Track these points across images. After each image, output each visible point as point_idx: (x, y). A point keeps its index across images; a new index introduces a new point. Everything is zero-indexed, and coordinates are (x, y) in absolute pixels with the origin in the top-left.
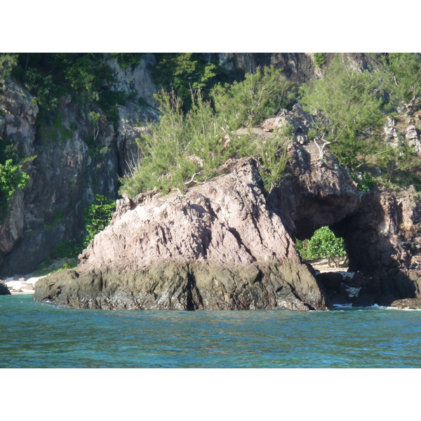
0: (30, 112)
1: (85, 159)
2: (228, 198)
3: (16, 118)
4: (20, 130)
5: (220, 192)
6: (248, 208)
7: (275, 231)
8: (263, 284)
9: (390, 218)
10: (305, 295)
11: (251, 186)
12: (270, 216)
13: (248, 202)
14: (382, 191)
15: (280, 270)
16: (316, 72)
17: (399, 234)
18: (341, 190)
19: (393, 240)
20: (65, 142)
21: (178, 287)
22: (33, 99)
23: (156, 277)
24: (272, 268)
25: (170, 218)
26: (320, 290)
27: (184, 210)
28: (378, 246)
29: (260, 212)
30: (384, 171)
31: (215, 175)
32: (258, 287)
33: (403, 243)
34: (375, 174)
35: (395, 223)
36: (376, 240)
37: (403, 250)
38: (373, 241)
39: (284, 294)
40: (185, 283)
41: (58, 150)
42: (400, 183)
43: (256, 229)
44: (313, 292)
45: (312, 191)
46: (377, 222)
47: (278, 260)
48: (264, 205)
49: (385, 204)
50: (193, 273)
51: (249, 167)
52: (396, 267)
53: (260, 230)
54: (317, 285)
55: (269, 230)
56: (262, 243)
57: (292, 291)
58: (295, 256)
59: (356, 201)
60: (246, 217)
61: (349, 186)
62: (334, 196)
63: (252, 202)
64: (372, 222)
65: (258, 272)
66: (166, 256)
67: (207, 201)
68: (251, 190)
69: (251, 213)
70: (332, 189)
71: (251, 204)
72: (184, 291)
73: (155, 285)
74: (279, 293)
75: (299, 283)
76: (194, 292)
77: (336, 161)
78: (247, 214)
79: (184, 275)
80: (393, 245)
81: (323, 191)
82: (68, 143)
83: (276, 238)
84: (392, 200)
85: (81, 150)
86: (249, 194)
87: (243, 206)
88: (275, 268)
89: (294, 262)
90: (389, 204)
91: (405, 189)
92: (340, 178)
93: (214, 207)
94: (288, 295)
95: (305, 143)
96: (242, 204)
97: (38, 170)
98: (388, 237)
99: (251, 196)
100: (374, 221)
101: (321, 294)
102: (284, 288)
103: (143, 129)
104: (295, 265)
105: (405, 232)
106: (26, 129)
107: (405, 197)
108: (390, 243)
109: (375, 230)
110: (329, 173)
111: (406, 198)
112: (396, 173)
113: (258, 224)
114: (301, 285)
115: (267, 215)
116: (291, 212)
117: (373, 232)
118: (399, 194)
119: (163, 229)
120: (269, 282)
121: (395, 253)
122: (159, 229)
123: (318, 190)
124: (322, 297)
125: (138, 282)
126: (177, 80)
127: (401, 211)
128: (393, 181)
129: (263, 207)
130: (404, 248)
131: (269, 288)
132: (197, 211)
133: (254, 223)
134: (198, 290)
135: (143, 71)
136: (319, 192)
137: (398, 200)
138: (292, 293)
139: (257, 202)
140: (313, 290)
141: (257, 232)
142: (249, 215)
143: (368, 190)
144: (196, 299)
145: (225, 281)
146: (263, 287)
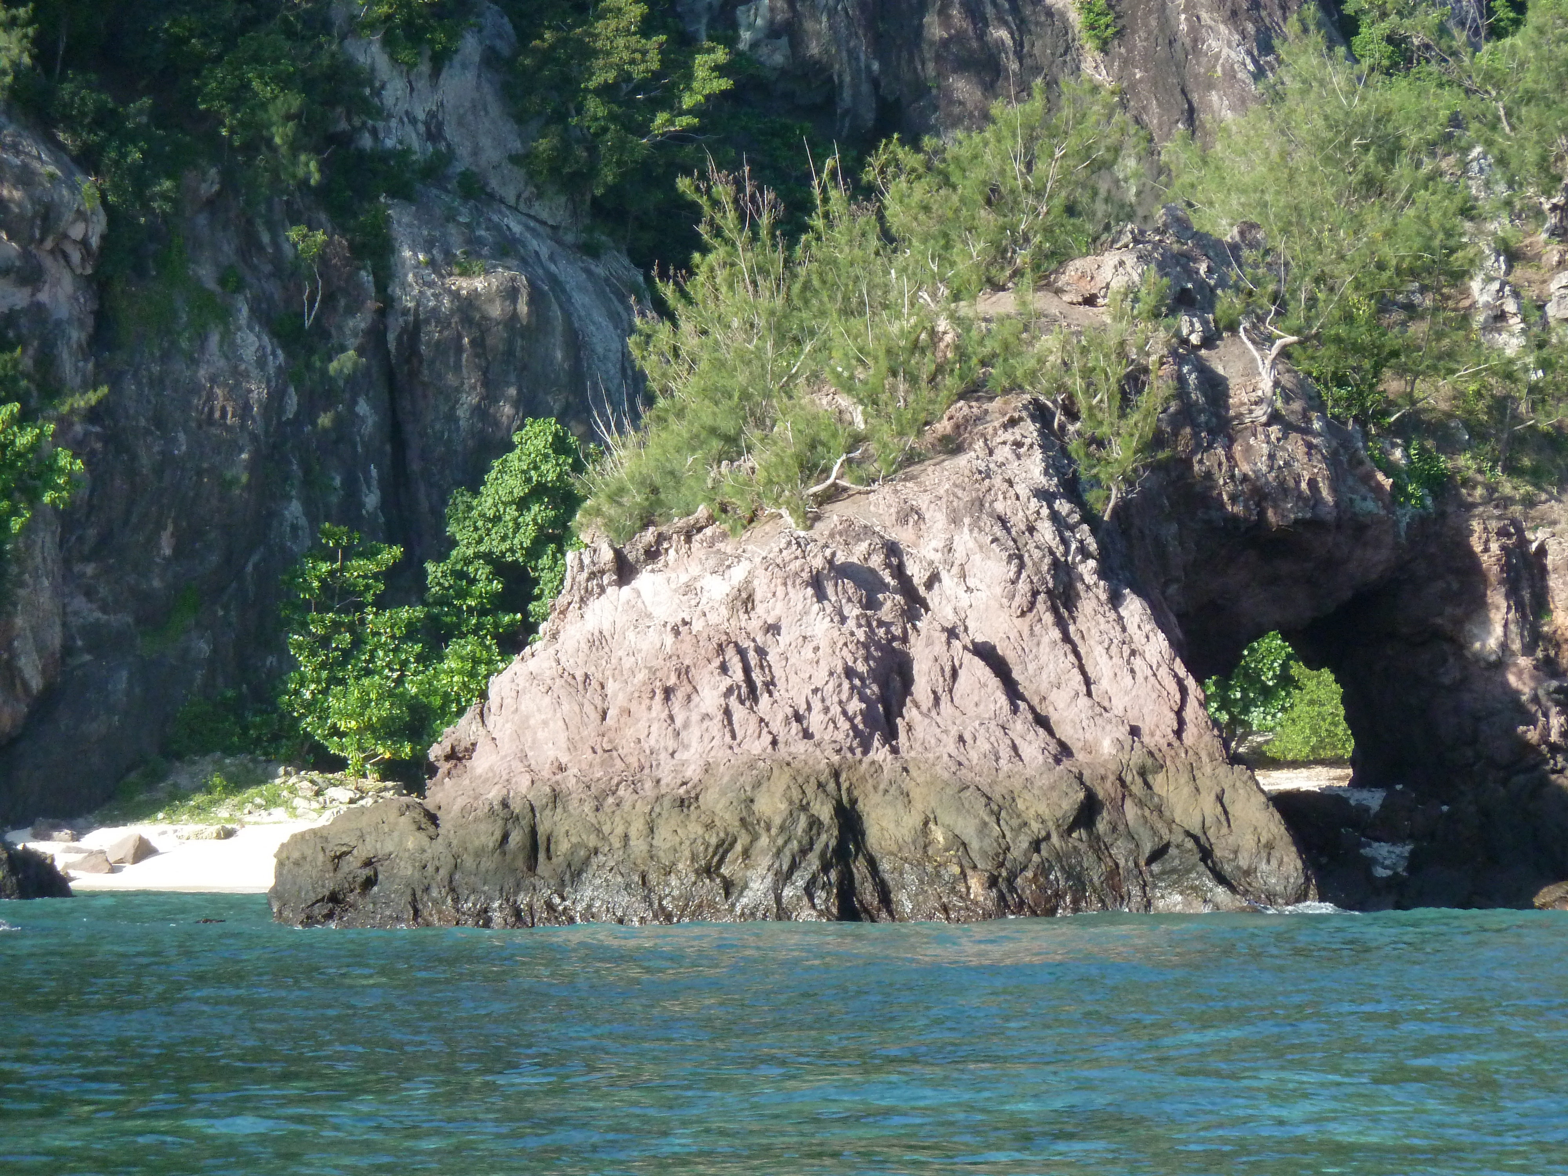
0: (77, 231)
1: (277, 397)
2: (964, 540)
3: (26, 254)
4: (43, 297)
5: (937, 518)
6: (1038, 572)
7: (1133, 653)
8: (1098, 838)
9: (1507, 597)
10: (1247, 873)
11: (1042, 494)
12: (1115, 600)
13: (1037, 554)
14: (1474, 505)
15: (1156, 789)
16: (1087, 67)
17: (1540, 654)
18: (1337, 504)
19: (1520, 674)
20: (202, 338)
21: (804, 852)
22: (88, 184)
23: (728, 818)
24: (1128, 779)
25: (764, 612)
26: (1300, 852)
27: (816, 583)
28: (1466, 697)
29: (1080, 587)
30: (1479, 434)
31: (912, 458)
32: (1083, 847)
33: (1554, 684)
34: (1450, 445)
35: (1524, 616)
36: (1457, 675)
37: (1554, 710)
38: (1447, 680)
39: (1174, 871)
40: (828, 839)
41: (179, 366)
42: (1536, 476)
43: (1068, 648)
44: (1274, 863)
45: (1238, 509)
46: (1459, 612)
47: (1151, 753)
48: (1092, 563)
49: (1486, 550)
50: (854, 802)
51: (1030, 430)
52: (1536, 767)
53: (1082, 650)
54: (1287, 838)
55: (1114, 650)
56: (1089, 694)
57: (1204, 860)
58: (1207, 738)
59: (1388, 539)
60: (1032, 605)
61: (1363, 490)
62: (1315, 524)
63: (1052, 553)
64: (1440, 614)
65: (1081, 795)
66: (758, 746)
67: (892, 549)
68: (1045, 511)
69: (1049, 592)
70: (1306, 500)
71: (1048, 560)
72: (825, 868)
73: (724, 847)
74: (1156, 868)
75: (1225, 830)
76: (860, 868)
77: (1316, 403)
78: (1035, 594)
79: (825, 811)
80: (1518, 692)
81: (1275, 507)
82: (214, 339)
83: (1139, 676)
84: (1509, 535)
85: (261, 363)
86: (1039, 525)
87: (1022, 566)
88: (1139, 781)
89: (1205, 758)
90: (1503, 548)
91: (1552, 497)
92: (1332, 461)
93: (916, 572)
94: (1188, 871)
95: (1209, 341)
96: (1018, 558)
97: (106, 440)
98: (1500, 665)
99: (1047, 532)
100: (1449, 610)
101: (1305, 867)
102: (1173, 851)
103: (479, 283)
104: (1208, 769)
105: (1558, 645)
107: (1554, 523)
108: (1506, 684)
109: (1452, 640)
110: (1295, 446)
111: (1558, 528)
112: (1518, 442)
113: (1072, 628)
114: (1231, 839)
115: (1104, 597)
116: (1166, 584)
117: (1446, 647)
118: (1533, 513)
119: (742, 653)
120: (1121, 828)
121: (1531, 721)
122: (730, 652)
123: (1258, 505)
124: (1308, 879)
125: (664, 837)
126: (595, 107)
127: (1543, 571)
128: (1512, 470)
129: (1087, 569)
130: (1557, 703)
131: (1120, 851)
132: (858, 584)
133: (1061, 624)
134: (872, 863)
135: (470, 76)
136: (1262, 513)
137: (1530, 535)
138: (1201, 867)
139: (1066, 553)
140: (1276, 854)
141: (1071, 658)
142: (1041, 597)
143: (1429, 502)
144: (868, 894)
145: (968, 829)
146: (1098, 846)
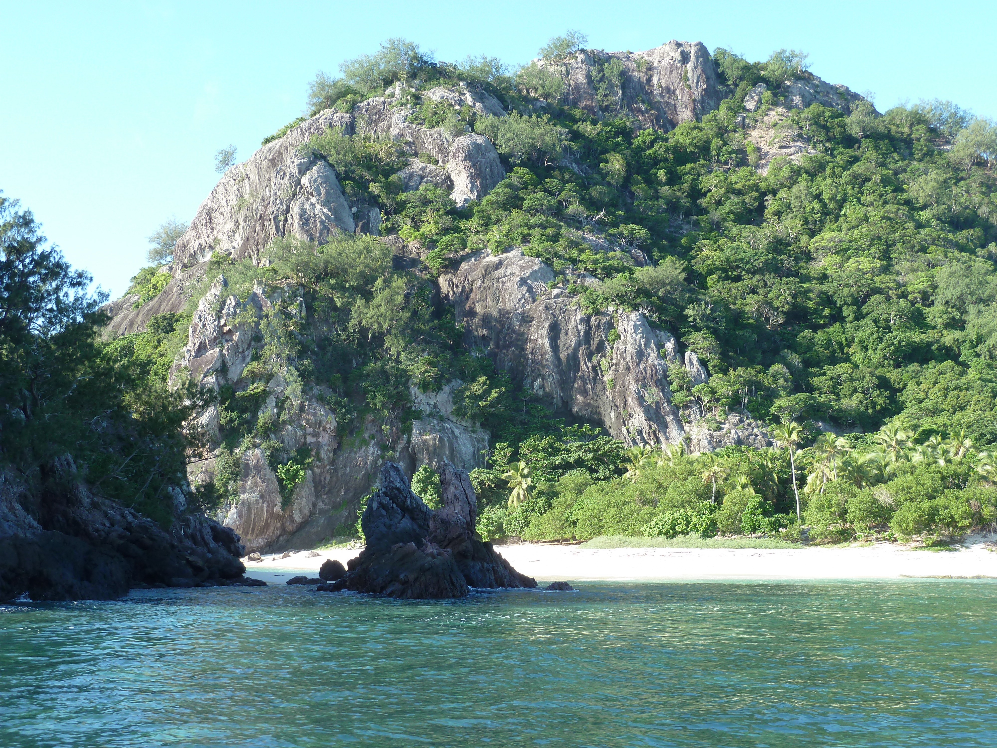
106: (325, 439)
